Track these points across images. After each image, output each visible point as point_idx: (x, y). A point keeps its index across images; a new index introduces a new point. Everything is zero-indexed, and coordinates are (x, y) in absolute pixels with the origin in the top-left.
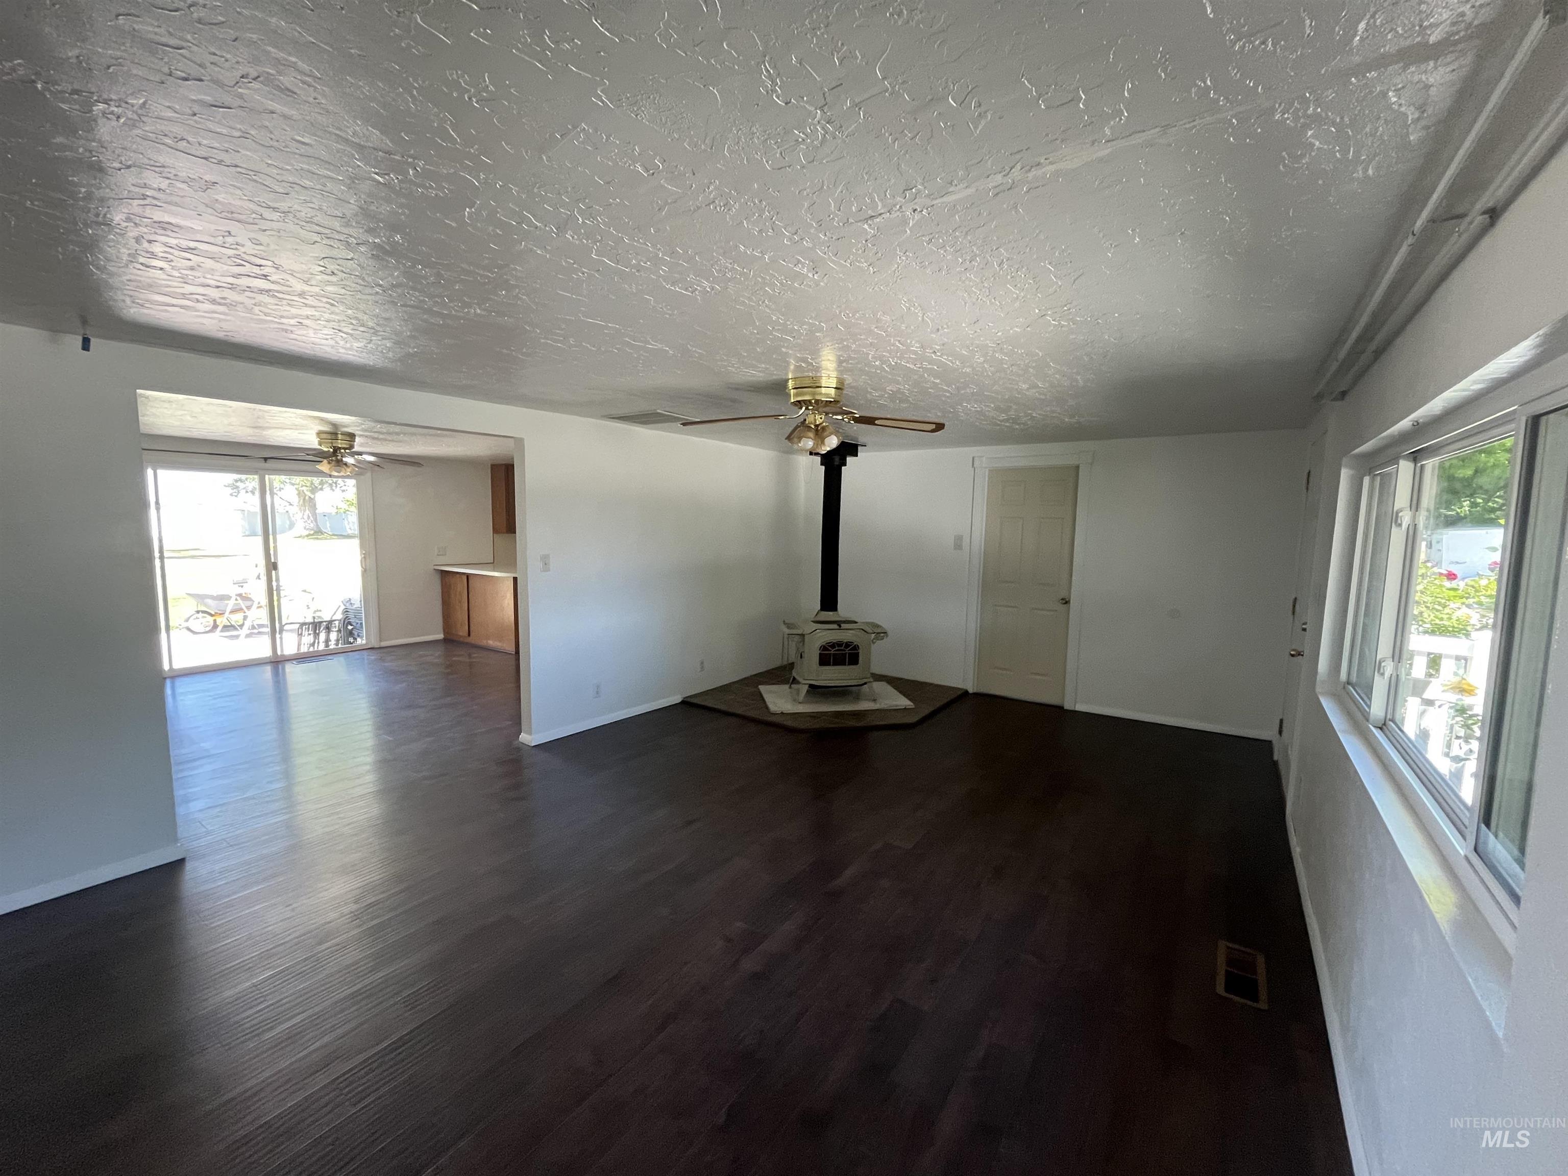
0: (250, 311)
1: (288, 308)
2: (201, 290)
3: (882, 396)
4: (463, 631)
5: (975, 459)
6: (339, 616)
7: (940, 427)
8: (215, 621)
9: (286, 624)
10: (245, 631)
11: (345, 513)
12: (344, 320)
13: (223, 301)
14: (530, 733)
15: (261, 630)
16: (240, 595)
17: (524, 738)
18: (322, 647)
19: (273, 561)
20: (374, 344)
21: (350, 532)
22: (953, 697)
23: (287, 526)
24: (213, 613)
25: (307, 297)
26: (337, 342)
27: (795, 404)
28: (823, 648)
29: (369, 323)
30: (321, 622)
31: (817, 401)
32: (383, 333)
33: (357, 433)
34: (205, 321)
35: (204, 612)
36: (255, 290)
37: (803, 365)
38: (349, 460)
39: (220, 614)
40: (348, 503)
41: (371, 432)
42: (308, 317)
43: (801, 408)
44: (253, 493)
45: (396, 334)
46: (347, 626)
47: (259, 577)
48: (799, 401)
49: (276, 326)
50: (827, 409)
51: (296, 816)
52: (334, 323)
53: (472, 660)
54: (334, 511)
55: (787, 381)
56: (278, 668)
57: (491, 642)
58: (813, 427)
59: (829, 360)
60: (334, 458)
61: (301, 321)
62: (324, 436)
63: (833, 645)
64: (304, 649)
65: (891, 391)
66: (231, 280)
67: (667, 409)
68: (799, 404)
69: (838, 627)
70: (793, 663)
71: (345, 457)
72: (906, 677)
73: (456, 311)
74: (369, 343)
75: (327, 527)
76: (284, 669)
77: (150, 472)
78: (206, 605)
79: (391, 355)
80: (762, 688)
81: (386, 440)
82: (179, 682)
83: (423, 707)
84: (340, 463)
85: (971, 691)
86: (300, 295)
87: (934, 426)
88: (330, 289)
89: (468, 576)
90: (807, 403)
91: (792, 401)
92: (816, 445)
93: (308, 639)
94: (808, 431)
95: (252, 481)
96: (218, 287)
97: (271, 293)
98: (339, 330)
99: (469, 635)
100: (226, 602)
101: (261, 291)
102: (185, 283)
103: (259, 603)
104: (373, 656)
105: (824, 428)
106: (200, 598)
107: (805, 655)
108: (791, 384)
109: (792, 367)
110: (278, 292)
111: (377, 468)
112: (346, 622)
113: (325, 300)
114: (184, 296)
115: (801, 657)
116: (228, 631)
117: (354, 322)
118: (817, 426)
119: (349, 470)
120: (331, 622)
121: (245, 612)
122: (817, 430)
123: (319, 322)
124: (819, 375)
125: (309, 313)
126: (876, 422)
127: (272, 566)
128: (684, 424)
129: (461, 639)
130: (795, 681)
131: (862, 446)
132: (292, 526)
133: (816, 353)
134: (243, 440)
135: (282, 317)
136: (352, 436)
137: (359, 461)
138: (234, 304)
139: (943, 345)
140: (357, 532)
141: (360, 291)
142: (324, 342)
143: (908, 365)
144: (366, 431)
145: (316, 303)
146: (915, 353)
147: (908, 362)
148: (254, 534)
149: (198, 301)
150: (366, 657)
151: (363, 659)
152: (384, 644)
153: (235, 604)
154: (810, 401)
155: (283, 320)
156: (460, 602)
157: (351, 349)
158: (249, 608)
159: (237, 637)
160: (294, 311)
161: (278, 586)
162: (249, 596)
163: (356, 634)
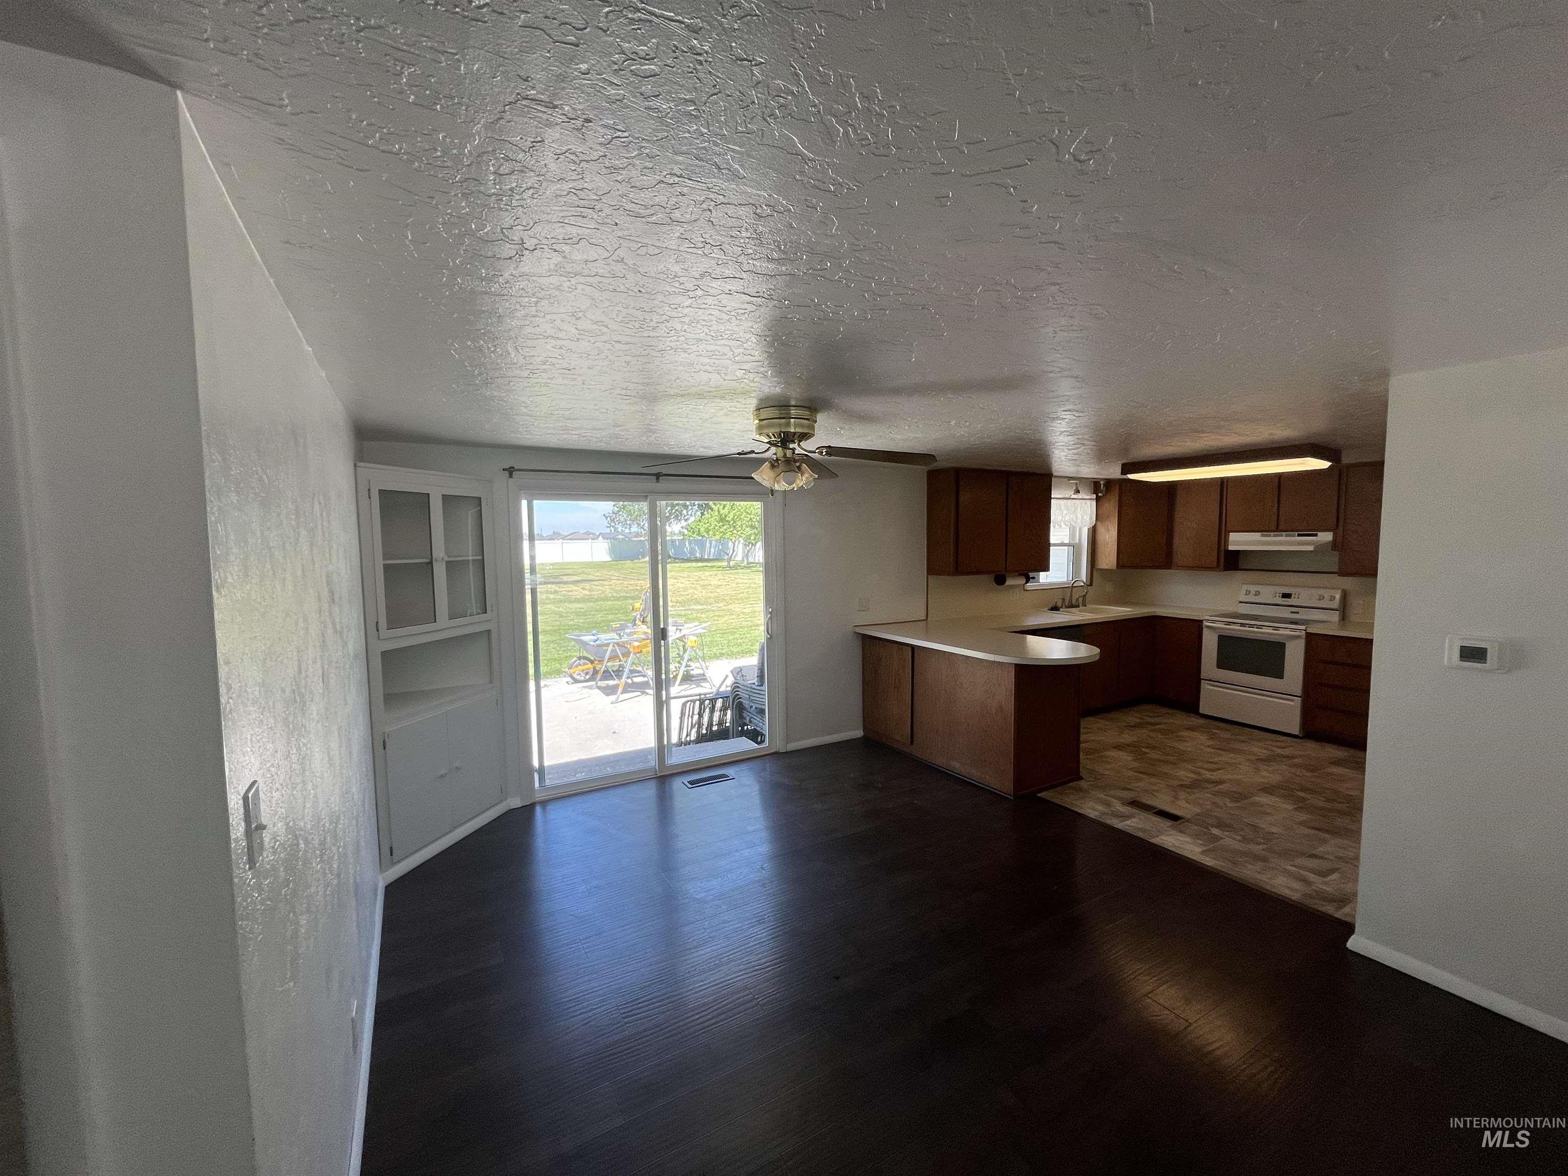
4: (904, 735)
6: (727, 688)
8: (595, 668)
24: (595, 660)
35: (585, 658)
39: (599, 661)
56: (665, 788)
62: (765, 414)
77: (524, 504)
82: (550, 807)
89: (913, 648)
99: (912, 742)
112: (737, 701)
120: (715, 697)
121: (620, 661)
127: (661, 636)
156: (896, 687)
163: (748, 719)
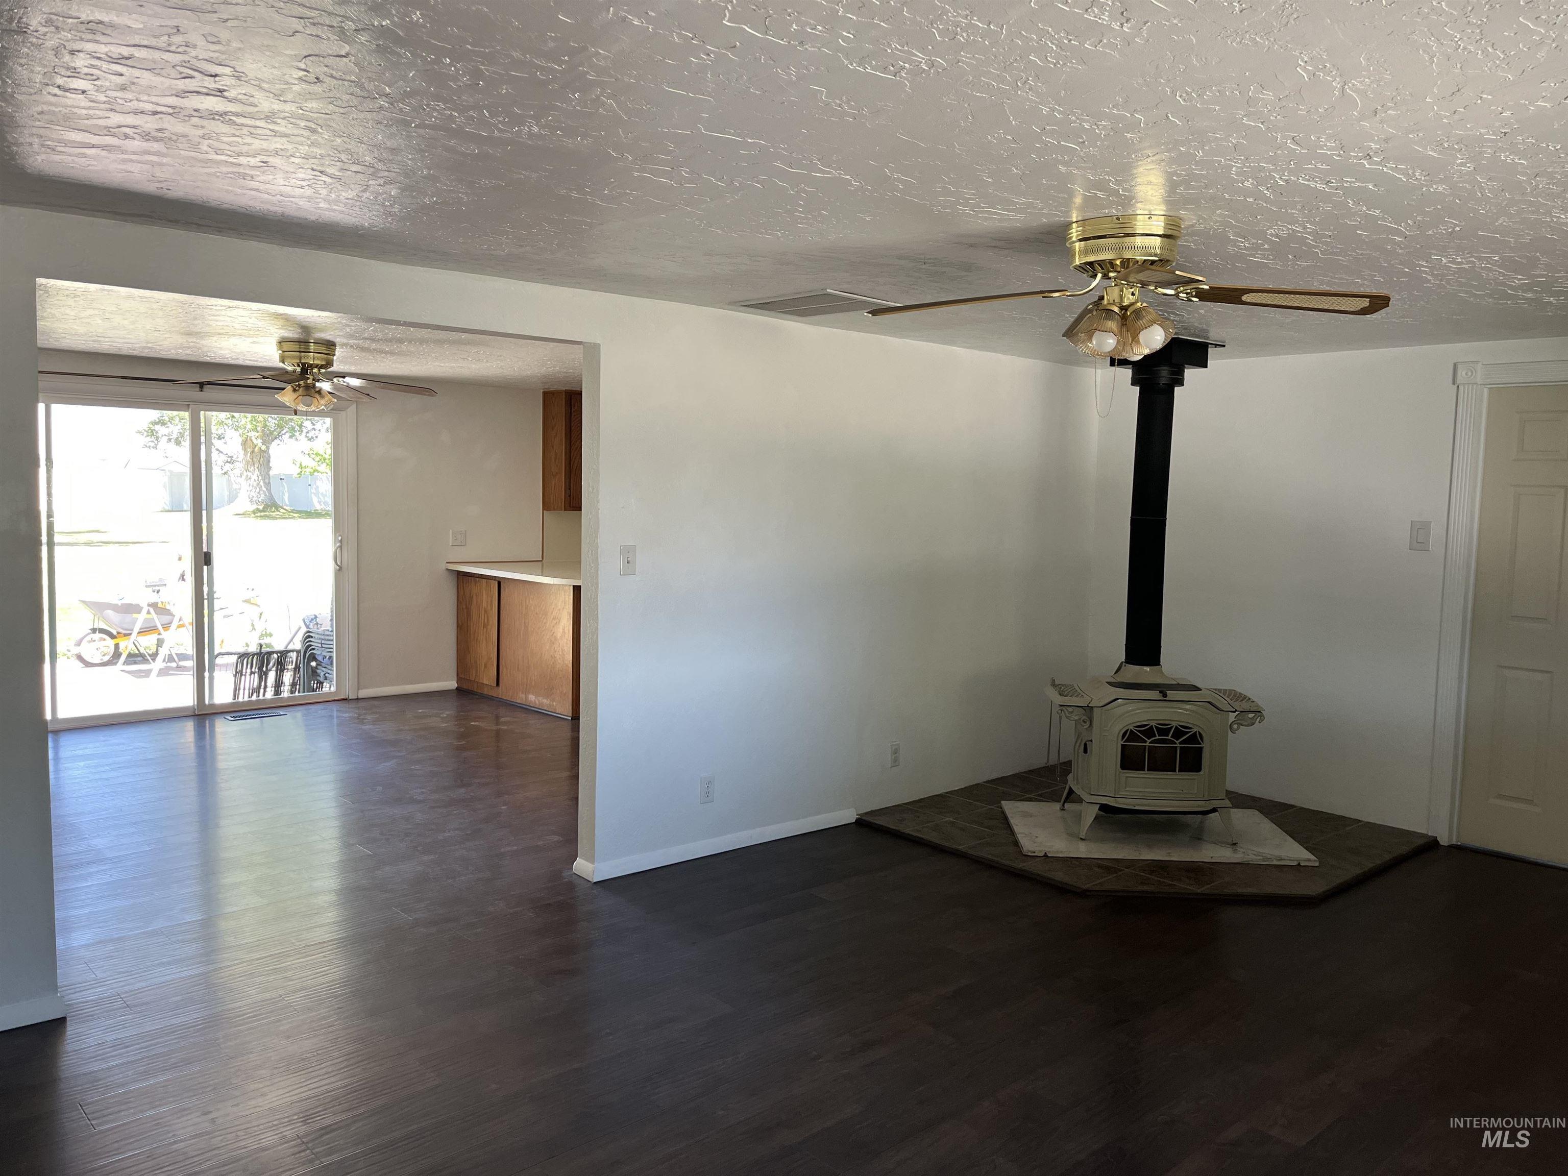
0: (195, 147)
1: (248, 140)
2: (130, 120)
3: (1256, 248)
4: (488, 678)
5: (1459, 366)
6: (297, 645)
7: (1378, 303)
8: (117, 646)
9: (219, 654)
10: (159, 664)
11: (312, 474)
12: (330, 156)
13: (160, 135)
14: (591, 859)
15: (182, 663)
16: (154, 605)
17: (581, 866)
18: (270, 694)
19: (205, 550)
20: (372, 192)
21: (318, 507)
22: (1404, 849)
23: (226, 498)
24: (115, 633)
25: (279, 121)
26: (317, 192)
27: (1083, 268)
28: (1130, 736)
29: (367, 158)
30: (270, 654)
31: (1126, 263)
32: (386, 174)
33: (337, 340)
34: (130, 167)
35: (102, 631)
36: (205, 114)
37: (1099, 194)
38: (325, 386)
39: (125, 635)
40: (317, 459)
41: (356, 338)
42: (276, 153)
43: (1095, 276)
44: (178, 443)
45: (407, 175)
46: (309, 663)
47: (182, 578)
48: (1091, 264)
49: (231, 169)
50: (1142, 276)
51: (222, 968)
52: (313, 161)
53: (499, 727)
54: (295, 470)
55: (1068, 225)
56: (204, 726)
57: (532, 698)
58: (1116, 309)
59: (1150, 183)
60: (302, 382)
61: (265, 159)
62: (286, 346)
63: (1149, 732)
64: (243, 697)
65: (1277, 236)
66: (172, 101)
67: (845, 287)
68: (1090, 268)
69: (1160, 697)
70: (1069, 763)
71: (318, 381)
72: (1299, 804)
73: (500, 130)
74: (364, 191)
75: (284, 498)
76: (212, 727)
77: (42, 409)
78: (106, 620)
79: (396, 209)
80: (1007, 806)
81: (382, 352)
82: (66, 739)
83: (419, 802)
84: (311, 391)
85: (1444, 841)
86: (267, 117)
87: (1366, 303)
88: (313, 105)
89: (500, 582)
90: (1106, 266)
91: (1077, 263)
92: (1122, 344)
93: (250, 680)
94: (1106, 318)
95: (179, 420)
96: (155, 113)
97: (227, 118)
98: (321, 172)
99: (498, 684)
100: (135, 616)
101: (214, 115)
102: (111, 110)
103: (180, 620)
104: (348, 713)
105: (1138, 313)
106: (98, 607)
107: (1094, 748)
108: (1075, 232)
109: (1078, 200)
110: (237, 115)
111: (366, 399)
112: (308, 654)
113: (303, 124)
114: (108, 131)
115: (1085, 751)
116: (135, 663)
117: (343, 157)
118: (1124, 308)
119: (323, 402)
120: (284, 654)
121: (159, 634)
122: (1124, 318)
123: (293, 159)
124: (1130, 212)
125: (279, 146)
126: (1244, 298)
127: (204, 559)
128: (874, 313)
129: (486, 691)
130: (1071, 797)
131: (1216, 346)
132: (232, 498)
133: (1125, 171)
134: (172, 354)
135: (239, 154)
136: (330, 345)
137: (336, 387)
138: (175, 138)
139: (1386, 140)
140: (330, 508)
141: (356, 107)
142: (298, 191)
143: (1312, 184)
144: (351, 336)
145: (290, 130)
146: (1325, 159)
147: (1313, 178)
148: (175, 508)
149: (126, 137)
150: (335, 714)
151: (331, 717)
152: (363, 693)
153: (146, 620)
154: (1111, 263)
155: (243, 160)
156: (485, 626)
157: (337, 202)
158: (166, 627)
159: (147, 673)
160: (257, 144)
161: (211, 592)
162: (168, 607)
163: (322, 674)
